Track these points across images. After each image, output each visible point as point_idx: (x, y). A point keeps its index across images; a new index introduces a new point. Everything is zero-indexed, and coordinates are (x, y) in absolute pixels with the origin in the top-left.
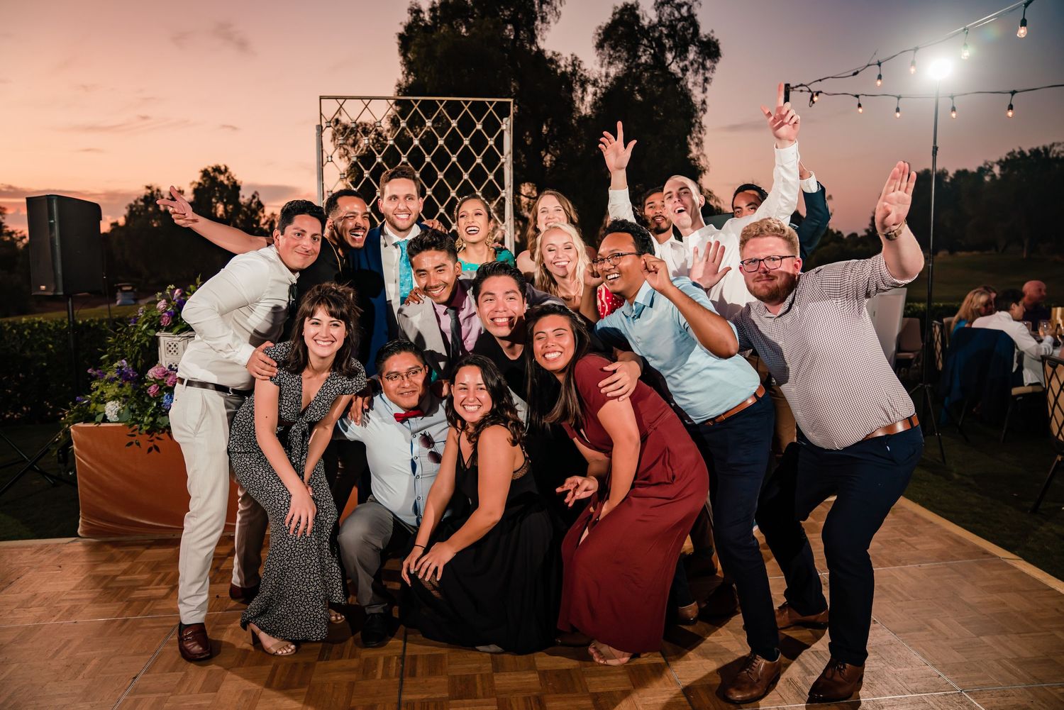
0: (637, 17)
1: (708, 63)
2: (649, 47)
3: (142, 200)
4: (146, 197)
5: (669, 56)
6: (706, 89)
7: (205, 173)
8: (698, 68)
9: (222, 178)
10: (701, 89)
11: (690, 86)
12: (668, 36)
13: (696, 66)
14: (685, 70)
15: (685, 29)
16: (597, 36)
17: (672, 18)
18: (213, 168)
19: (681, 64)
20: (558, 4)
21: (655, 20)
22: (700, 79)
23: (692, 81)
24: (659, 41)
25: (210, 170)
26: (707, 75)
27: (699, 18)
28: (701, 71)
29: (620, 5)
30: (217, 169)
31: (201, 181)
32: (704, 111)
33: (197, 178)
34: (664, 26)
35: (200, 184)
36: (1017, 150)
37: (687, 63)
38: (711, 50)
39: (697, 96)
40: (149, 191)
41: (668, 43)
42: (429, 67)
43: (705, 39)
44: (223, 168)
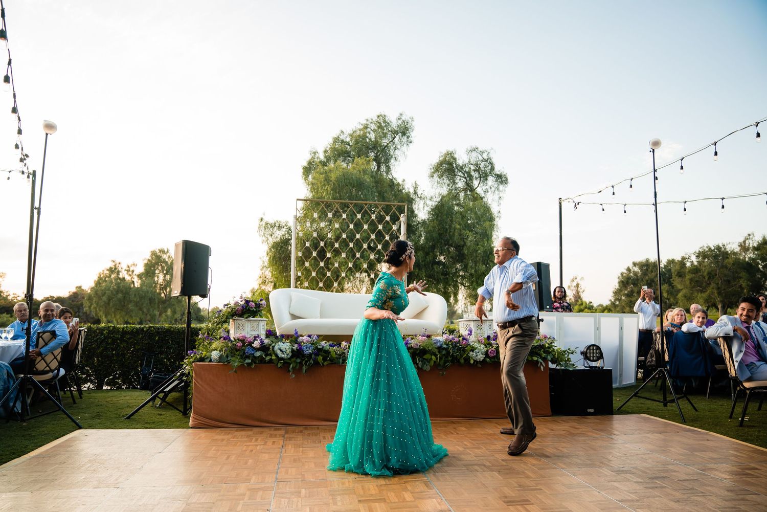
0: (455, 159)
1: (501, 187)
2: (463, 177)
3: (107, 270)
4: (111, 268)
5: (476, 183)
6: (500, 204)
7: (153, 253)
8: (495, 191)
9: (165, 257)
10: (497, 204)
11: (489, 202)
12: (475, 171)
13: (493, 189)
14: (486, 192)
15: (486, 167)
16: (429, 170)
17: (478, 160)
18: (159, 250)
19: (484, 188)
20: (406, 150)
21: (467, 161)
22: (496, 197)
23: (491, 200)
24: (469, 173)
25: (158, 251)
26: (501, 195)
27: (494, 161)
28: (496, 192)
29: (444, 152)
30: (162, 251)
31: (150, 258)
32: (500, 217)
33: (148, 256)
34: (472, 164)
35: (149, 260)
36: (706, 245)
37: (487, 187)
38: (501, 179)
39: (494, 209)
40: (114, 264)
41: (475, 175)
42: (327, 186)
43: (499, 173)
44: (166, 250)
